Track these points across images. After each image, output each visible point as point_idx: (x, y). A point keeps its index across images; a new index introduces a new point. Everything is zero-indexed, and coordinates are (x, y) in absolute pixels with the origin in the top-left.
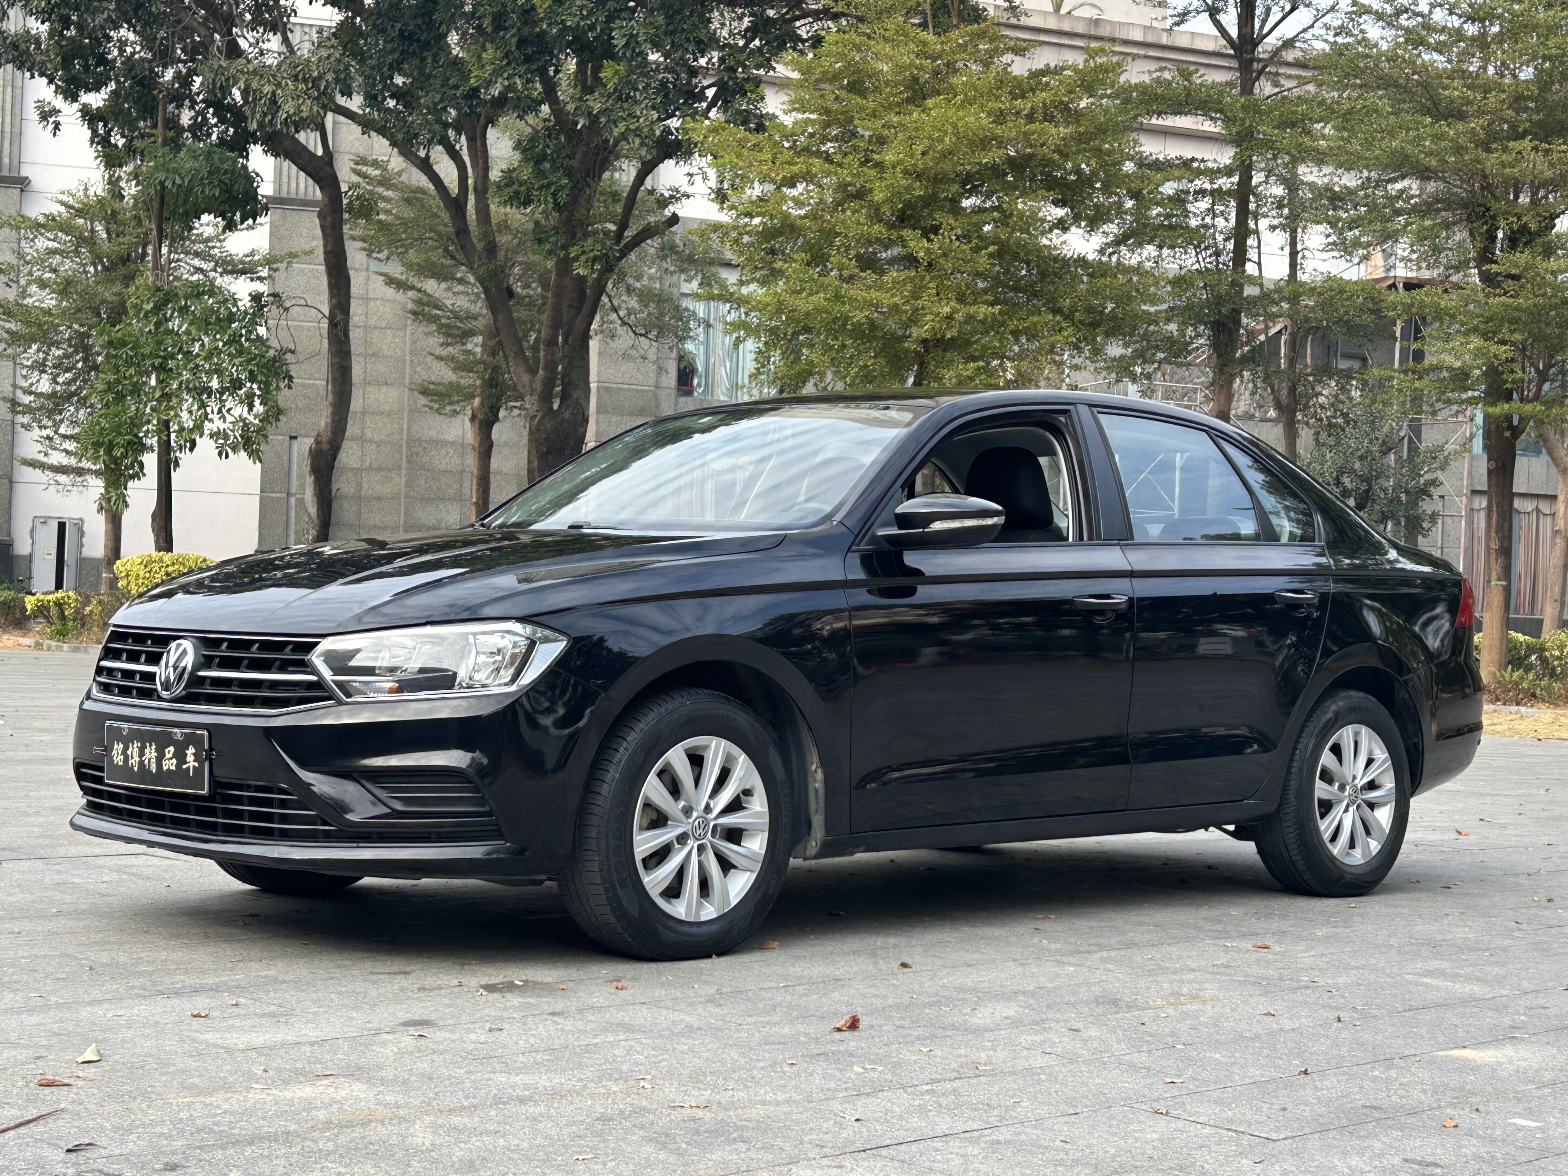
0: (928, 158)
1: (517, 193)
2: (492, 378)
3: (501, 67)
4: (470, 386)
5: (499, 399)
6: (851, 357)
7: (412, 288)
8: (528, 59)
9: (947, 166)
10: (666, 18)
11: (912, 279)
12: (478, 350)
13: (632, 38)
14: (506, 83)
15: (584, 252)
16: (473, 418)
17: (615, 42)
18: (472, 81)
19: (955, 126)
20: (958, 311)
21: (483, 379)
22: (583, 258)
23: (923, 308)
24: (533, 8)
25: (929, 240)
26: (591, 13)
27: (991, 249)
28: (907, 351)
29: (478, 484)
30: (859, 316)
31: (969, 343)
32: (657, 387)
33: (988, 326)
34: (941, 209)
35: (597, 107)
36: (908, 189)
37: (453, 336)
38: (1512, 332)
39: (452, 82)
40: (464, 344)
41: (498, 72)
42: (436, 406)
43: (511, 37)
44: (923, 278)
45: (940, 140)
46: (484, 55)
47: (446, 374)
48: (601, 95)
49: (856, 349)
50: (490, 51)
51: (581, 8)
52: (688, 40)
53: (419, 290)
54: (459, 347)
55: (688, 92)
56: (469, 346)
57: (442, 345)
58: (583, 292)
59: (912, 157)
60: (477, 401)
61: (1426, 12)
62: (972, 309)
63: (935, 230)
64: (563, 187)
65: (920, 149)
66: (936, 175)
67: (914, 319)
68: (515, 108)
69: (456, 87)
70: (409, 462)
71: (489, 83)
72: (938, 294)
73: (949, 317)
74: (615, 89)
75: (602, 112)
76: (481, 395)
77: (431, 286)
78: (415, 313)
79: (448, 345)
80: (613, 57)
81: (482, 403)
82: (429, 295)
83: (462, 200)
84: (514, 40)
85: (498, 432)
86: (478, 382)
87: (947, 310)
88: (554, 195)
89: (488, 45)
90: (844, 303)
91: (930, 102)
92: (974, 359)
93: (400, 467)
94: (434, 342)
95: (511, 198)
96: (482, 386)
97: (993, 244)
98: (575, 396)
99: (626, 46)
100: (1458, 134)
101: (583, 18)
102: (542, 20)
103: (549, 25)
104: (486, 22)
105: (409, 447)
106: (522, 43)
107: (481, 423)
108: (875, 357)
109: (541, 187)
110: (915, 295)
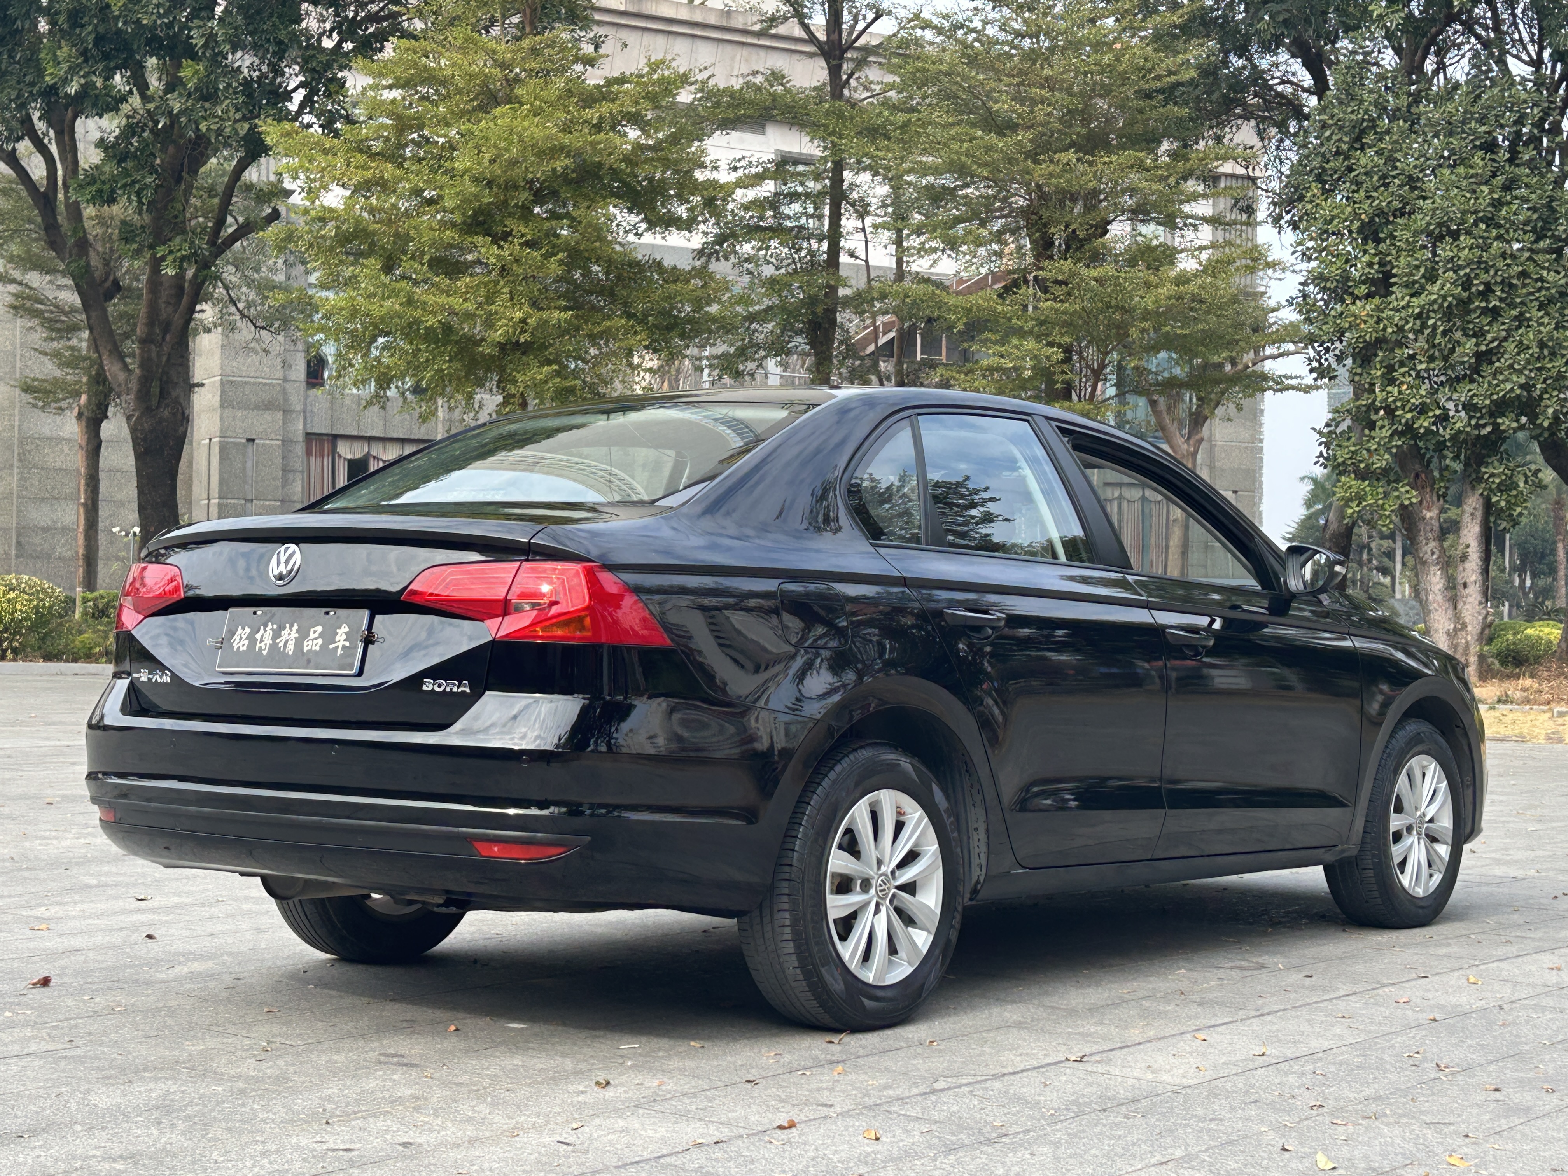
0: (496, 166)
1: (100, 191)
2: (98, 374)
3: (78, 65)
4: (77, 382)
5: (107, 396)
6: (427, 361)
7: (13, 281)
8: (106, 57)
9: (517, 173)
10: (245, 18)
11: (486, 285)
12: (84, 345)
13: (211, 37)
14: (83, 81)
15: (171, 252)
16: (80, 416)
17: (194, 41)
18: (47, 79)
19: (520, 135)
20: (531, 316)
21: (90, 376)
22: (170, 258)
23: (496, 313)
24: (108, 6)
25: (500, 247)
26: (168, 12)
27: (560, 256)
28: (482, 355)
29: (87, 485)
30: (431, 321)
31: (544, 347)
32: (285, 380)
33: (563, 331)
34: (511, 215)
35: (177, 107)
36: (477, 197)
37: (58, 330)
38: (1062, 335)
39: (28, 79)
40: (69, 339)
41: (73, 70)
42: (40, 404)
43: (88, 34)
44: (497, 283)
45: (507, 150)
46: (59, 53)
47: (48, 369)
48: (181, 95)
49: (431, 352)
50: (65, 49)
51: (158, 6)
52: (268, 41)
53: (20, 283)
54: (63, 343)
55: (270, 92)
56: (74, 342)
57: (45, 340)
58: (181, 288)
59: (479, 164)
60: (84, 398)
61: (980, 27)
62: (545, 315)
63: (507, 236)
64: (147, 186)
65: (487, 156)
66: (506, 183)
67: (489, 324)
68: (94, 105)
69: (32, 84)
70: (20, 460)
71: (66, 81)
72: (512, 299)
73: (523, 321)
74: (196, 89)
75: (182, 112)
76: (88, 393)
77: (35, 279)
78: (15, 307)
79: (52, 340)
80: (193, 55)
81: (89, 400)
82: (31, 288)
83: (51, 195)
84: (91, 38)
85: (107, 429)
86: (85, 379)
87: (519, 315)
88: (138, 194)
89: (63, 43)
90: (417, 308)
91: (498, 111)
92: (549, 363)
93: (12, 466)
94: (38, 336)
95: (93, 197)
96: (89, 383)
97: (562, 251)
98: (174, 394)
99: (205, 46)
100: (1007, 145)
101: (160, 16)
102: (118, 17)
103: (125, 23)
104: (62, 19)
105: (21, 443)
106: (99, 40)
107: (89, 420)
108: (450, 361)
109: (124, 186)
110: (490, 299)
